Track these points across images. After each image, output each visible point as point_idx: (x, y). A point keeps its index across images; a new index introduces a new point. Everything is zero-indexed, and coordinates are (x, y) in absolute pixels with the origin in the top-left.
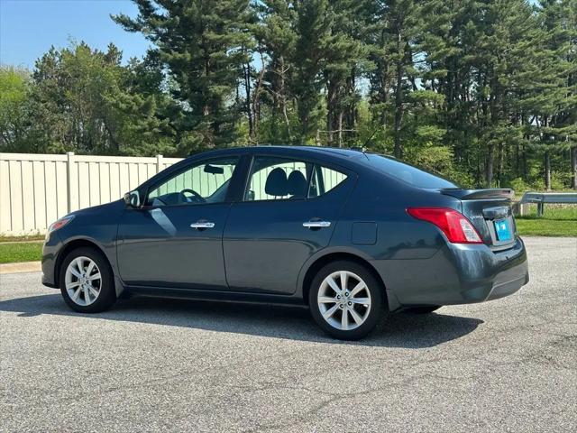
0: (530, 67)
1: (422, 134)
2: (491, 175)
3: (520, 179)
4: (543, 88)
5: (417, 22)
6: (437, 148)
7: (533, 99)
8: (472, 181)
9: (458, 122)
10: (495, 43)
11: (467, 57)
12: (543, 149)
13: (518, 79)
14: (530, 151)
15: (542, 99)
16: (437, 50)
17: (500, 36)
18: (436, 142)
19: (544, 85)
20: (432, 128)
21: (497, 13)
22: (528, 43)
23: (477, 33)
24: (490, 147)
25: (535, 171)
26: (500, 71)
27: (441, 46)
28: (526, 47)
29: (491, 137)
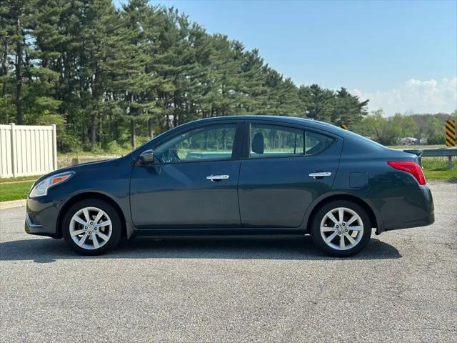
0: (121, 57)
1: (41, 104)
2: (94, 137)
3: (115, 141)
4: (131, 74)
5: (34, 11)
6: (52, 116)
7: (124, 81)
8: (80, 142)
9: (67, 95)
10: (96, 35)
11: (75, 44)
12: (131, 119)
13: (112, 65)
14: (121, 120)
15: (132, 82)
16: (51, 36)
17: (99, 30)
18: (53, 111)
19: (130, 71)
20: (49, 99)
21: (96, 12)
22: (120, 38)
23: (81, 26)
24: (93, 116)
25: (125, 136)
26: (99, 58)
27: (54, 33)
28: (118, 41)
29: (94, 108)
